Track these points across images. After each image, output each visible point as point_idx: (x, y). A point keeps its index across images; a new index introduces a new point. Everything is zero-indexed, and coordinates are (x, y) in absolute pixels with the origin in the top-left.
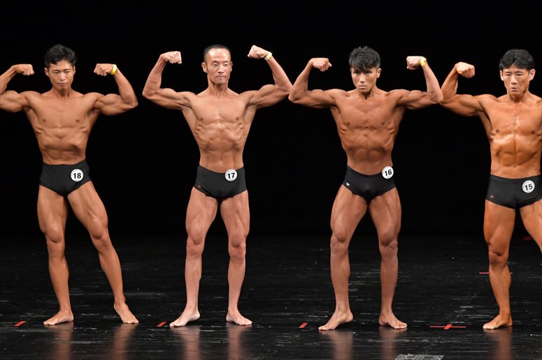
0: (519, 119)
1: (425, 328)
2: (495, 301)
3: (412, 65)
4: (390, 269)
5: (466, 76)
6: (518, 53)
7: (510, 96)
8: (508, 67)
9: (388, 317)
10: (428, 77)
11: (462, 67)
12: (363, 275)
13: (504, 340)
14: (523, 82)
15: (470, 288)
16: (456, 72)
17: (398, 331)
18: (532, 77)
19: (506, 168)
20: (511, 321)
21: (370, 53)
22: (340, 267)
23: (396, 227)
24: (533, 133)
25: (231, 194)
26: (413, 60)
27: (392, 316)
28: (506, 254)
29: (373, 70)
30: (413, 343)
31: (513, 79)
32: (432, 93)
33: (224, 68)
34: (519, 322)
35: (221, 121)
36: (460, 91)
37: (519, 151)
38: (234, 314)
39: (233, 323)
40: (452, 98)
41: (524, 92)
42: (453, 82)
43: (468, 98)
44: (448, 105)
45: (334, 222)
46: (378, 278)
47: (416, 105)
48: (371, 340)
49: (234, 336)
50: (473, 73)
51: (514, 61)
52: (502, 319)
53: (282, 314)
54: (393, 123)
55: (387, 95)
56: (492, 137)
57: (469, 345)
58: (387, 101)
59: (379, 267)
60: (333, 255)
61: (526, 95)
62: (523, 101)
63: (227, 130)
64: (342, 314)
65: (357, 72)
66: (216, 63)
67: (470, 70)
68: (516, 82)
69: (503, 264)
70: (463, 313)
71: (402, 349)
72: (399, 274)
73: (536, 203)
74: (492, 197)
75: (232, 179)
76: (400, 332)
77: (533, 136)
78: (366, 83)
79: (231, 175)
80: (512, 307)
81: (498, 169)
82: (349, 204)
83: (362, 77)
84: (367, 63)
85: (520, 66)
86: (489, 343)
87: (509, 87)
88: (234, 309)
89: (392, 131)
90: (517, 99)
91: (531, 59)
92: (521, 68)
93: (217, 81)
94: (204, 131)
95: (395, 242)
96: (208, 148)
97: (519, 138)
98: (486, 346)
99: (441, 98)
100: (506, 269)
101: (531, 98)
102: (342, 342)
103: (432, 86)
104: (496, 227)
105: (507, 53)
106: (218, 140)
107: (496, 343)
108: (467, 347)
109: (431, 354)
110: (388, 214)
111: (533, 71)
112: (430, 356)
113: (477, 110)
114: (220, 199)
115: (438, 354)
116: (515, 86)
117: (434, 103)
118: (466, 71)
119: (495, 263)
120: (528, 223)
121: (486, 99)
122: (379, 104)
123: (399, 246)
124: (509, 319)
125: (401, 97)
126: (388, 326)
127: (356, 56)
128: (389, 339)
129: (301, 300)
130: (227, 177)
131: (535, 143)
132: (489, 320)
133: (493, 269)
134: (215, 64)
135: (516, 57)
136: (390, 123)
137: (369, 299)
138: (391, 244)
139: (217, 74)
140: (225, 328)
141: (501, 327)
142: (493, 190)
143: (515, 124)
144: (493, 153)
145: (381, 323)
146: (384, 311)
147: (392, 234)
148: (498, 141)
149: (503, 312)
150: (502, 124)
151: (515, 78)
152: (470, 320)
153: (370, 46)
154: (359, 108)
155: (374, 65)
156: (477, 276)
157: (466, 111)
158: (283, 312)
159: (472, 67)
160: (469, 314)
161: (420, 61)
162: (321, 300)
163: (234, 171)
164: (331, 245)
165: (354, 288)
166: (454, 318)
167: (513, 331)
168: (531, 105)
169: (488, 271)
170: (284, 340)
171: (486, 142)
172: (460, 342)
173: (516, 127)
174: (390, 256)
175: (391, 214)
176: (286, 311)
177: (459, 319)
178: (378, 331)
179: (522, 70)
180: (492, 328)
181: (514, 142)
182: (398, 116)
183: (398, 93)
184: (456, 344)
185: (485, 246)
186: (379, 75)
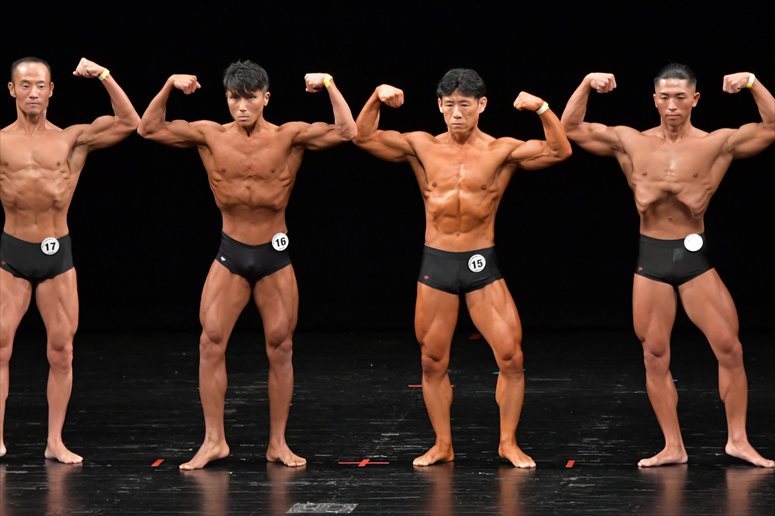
0: (465, 168)
1: (330, 465)
2: (430, 426)
3: (312, 85)
4: (282, 381)
5: (392, 104)
6: (462, 74)
7: (453, 135)
8: (449, 94)
9: (280, 450)
10: (336, 103)
11: (386, 91)
12: (244, 390)
13: (442, 481)
14: (470, 114)
15: (395, 408)
16: (378, 99)
17: (293, 470)
18: (482, 109)
19: (446, 237)
20: (452, 454)
21: (253, 70)
22: (212, 379)
23: (290, 321)
24: (483, 188)
25: (51, 274)
26: (313, 79)
27: (285, 448)
28: (446, 359)
29: (259, 94)
30: (314, 487)
31: (457, 111)
32: (342, 125)
33: (39, 91)
34: (463, 455)
35: (35, 168)
36: (383, 126)
37: (465, 213)
38: (56, 446)
39: (55, 460)
40: (373, 135)
41: (472, 129)
42: (374, 112)
43: (393, 136)
44: (367, 145)
45: (205, 313)
46: (265, 394)
47: (319, 143)
48: (254, 484)
49: (56, 480)
50: (401, 100)
51: (457, 86)
52: (440, 450)
53: (127, 446)
54: (287, 172)
55: (278, 130)
56: (427, 193)
57: (394, 489)
58: (279, 138)
59: (266, 378)
60: (202, 361)
61: (474, 134)
62: (470, 143)
63: (43, 180)
64: (214, 446)
65: (236, 97)
66: (28, 84)
67: (397, 96)
68: (460, 115)
69: (441, 374)
70: (385, 444)
71: (298, 495)
72: (295, 389)
73: (488, 287)
74: (426, 277)
75: (51, 252)
76: (295, 472)
77: (483, 193)
78: (248, 113)
79: (50, 247)
80: (453, 434)
81: (436, 239)
82: (225, 288)
83: (243, 104)
84: (250, 85)
85: (466, 92)
86: (420, 486)
87: (450, 121)
88: (55, 440)
89: (285, 182)
90: (462, 139)
91: (480, 83)
92: (467, 95)
93: (29, 110)
94: (9, 181)
95: (288, 343)
96: (16, 206)
97: (464, 195)
98: (417, 489)
99: (354, 132)
100: (446, 380)
101: (483, 139)
102: (214, 487)
103: (342, 116)
104: (432, 321)
105: (448, 74)
106: (30, 194)
107: (432, 484)
108: (390, 492)
109: (340, 502)
110: (280, 303)
111: (484, 100)
112: (339, 505)
113: (407, 153)
114: (35, 281)
115: (350, 502)
116: (459, 121)
117: (345, 139)
118: (391, 98)
119: (431, 372)
120: (476, 315)
121: (419, 138)
122: (266, 144)
123: (295, 348)
124: (449, 451)
125: (298, 133)
126: (279, 463)
127: (233, 73)
128: (280, 482)
129: (154, 426)
130: (44, 249)
131: (486, 202)
132: (422, 453)
133: (427, 381)
134: (26, 84)
135: (459, 79)
136: (282, 171)
137: (252, 424)
138: (283, 344)
139: (28, 99)
140: (43, 469)
141: (438, 463)
142: (428, 268)
143: (458, 175)
144: (429, 216)
145: (269, 458)
146: (274, 441)
147: (284, 331)
148: (436, 200)
149: (441, 440)
150: (440, 175)
151: (459, 110)
152: (395, 454)
153: (254, 61)
154: (239, 148)
155: (259, 87)
156: (405, 391)
157: (391, 154)
158: (128, 443)
159: (399, 92)
160: (394, 444)
161: (323, 79)
162: (183, 426)
163: (54, 240)
164: (201, 347)
165: (231, 408)
166: (371, 451)
167: (455, 468)
168: (481, 149)
169: (420, 383)
170: (130, 484)
171: (418, 200)
172: (380, 484)
173: (461, 180)
174: (282, 362)
175: (284, 303)
176: (132, 443)
177: (380, 452)
178: (265, 469)
179: (469, 99)
180: (426, 463)
181: (458, 202)
182: (295, 159)
183: (293, 127)
184: (376, 487)
185: (417, 347)
186: (266, 101)
